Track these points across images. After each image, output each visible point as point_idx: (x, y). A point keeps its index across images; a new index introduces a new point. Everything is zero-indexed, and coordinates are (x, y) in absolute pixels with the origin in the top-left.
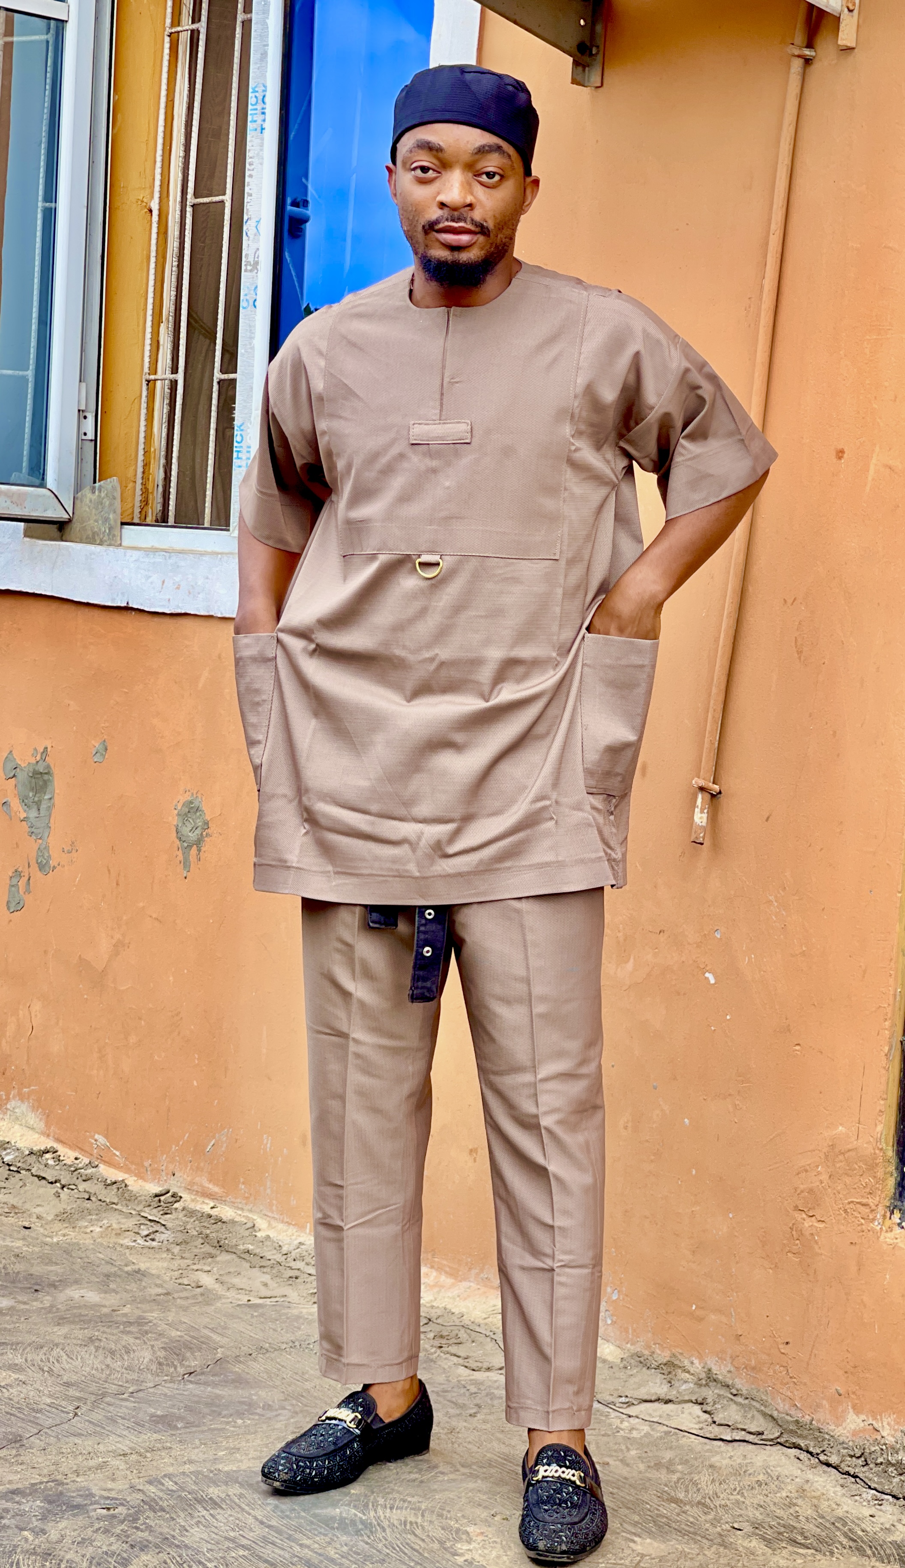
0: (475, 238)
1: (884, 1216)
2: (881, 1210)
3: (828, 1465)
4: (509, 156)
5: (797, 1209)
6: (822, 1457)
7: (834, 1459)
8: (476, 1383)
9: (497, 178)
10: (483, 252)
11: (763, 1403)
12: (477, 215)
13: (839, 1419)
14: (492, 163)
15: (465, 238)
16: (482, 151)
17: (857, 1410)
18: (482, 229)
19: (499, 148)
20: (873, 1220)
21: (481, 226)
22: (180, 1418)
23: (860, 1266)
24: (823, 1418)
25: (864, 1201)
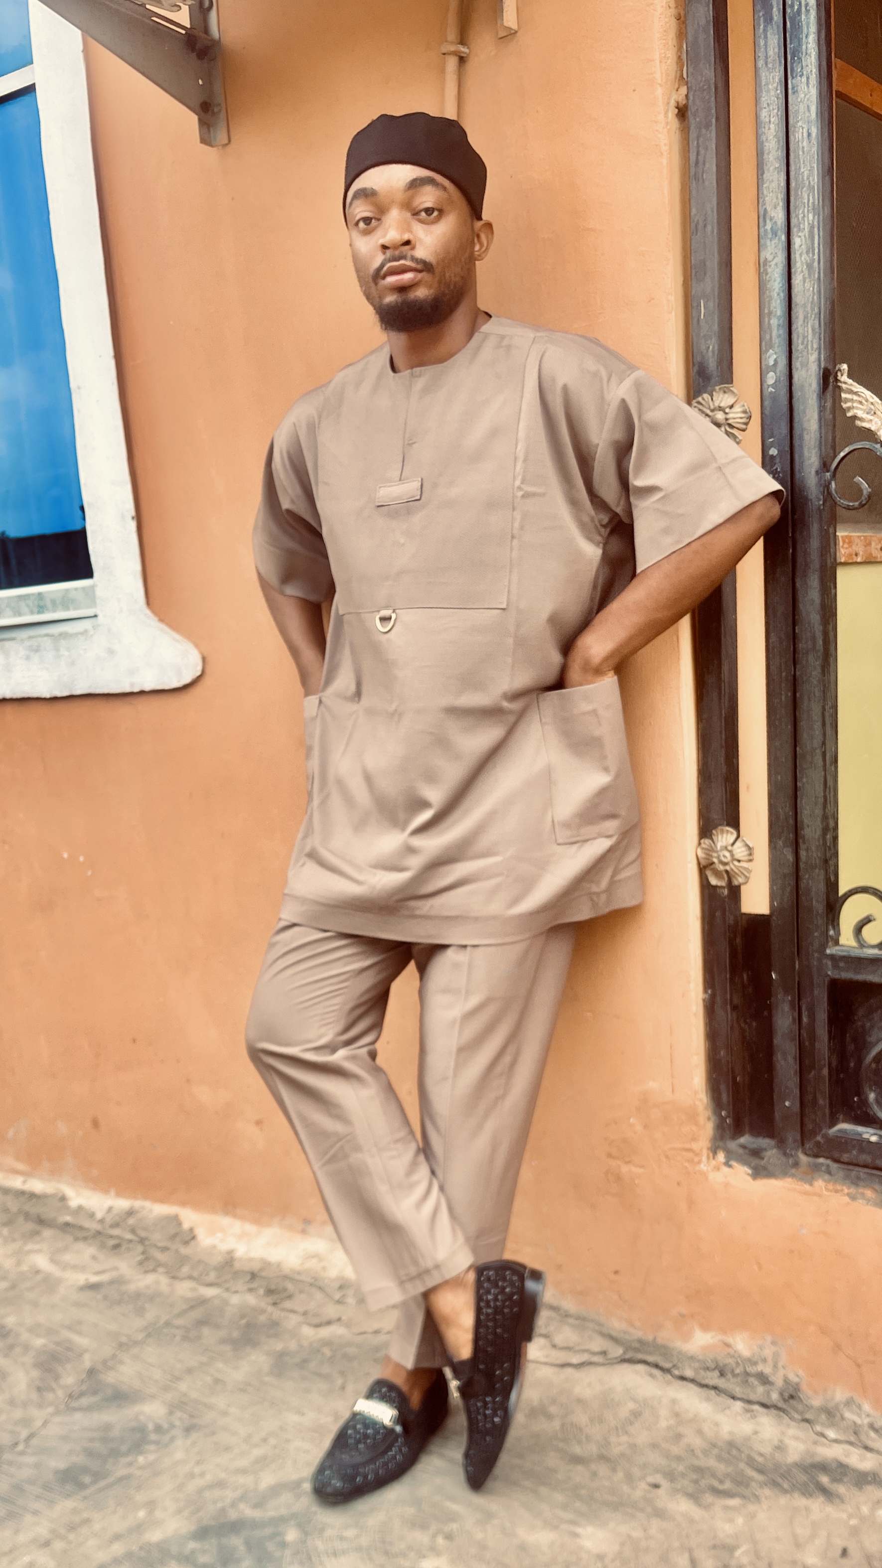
0: (420, 276)
1: (708, 1158)
2: (705, 1152)
3: (683, 1378)
4: (445, 189)
5: (610, 1155)
6: (676, 1372)
7: (689, 1373)
8: (327, 1343)
9: (436, 213)
10: (432, 291)
11: (600, 1324)
12: (421, 253)
13: (687, 1337)
14: (428, 197)
15: (408, 276)
16: (415, 184)
17: (705, 1328)
18: (426, 267)
19: (430, 181)
20: (699, 1162)
21: (424, 262)
22: (85, 1470)
23: (691, 1204)
24: (667, 1336)
25: (687, 1146)
